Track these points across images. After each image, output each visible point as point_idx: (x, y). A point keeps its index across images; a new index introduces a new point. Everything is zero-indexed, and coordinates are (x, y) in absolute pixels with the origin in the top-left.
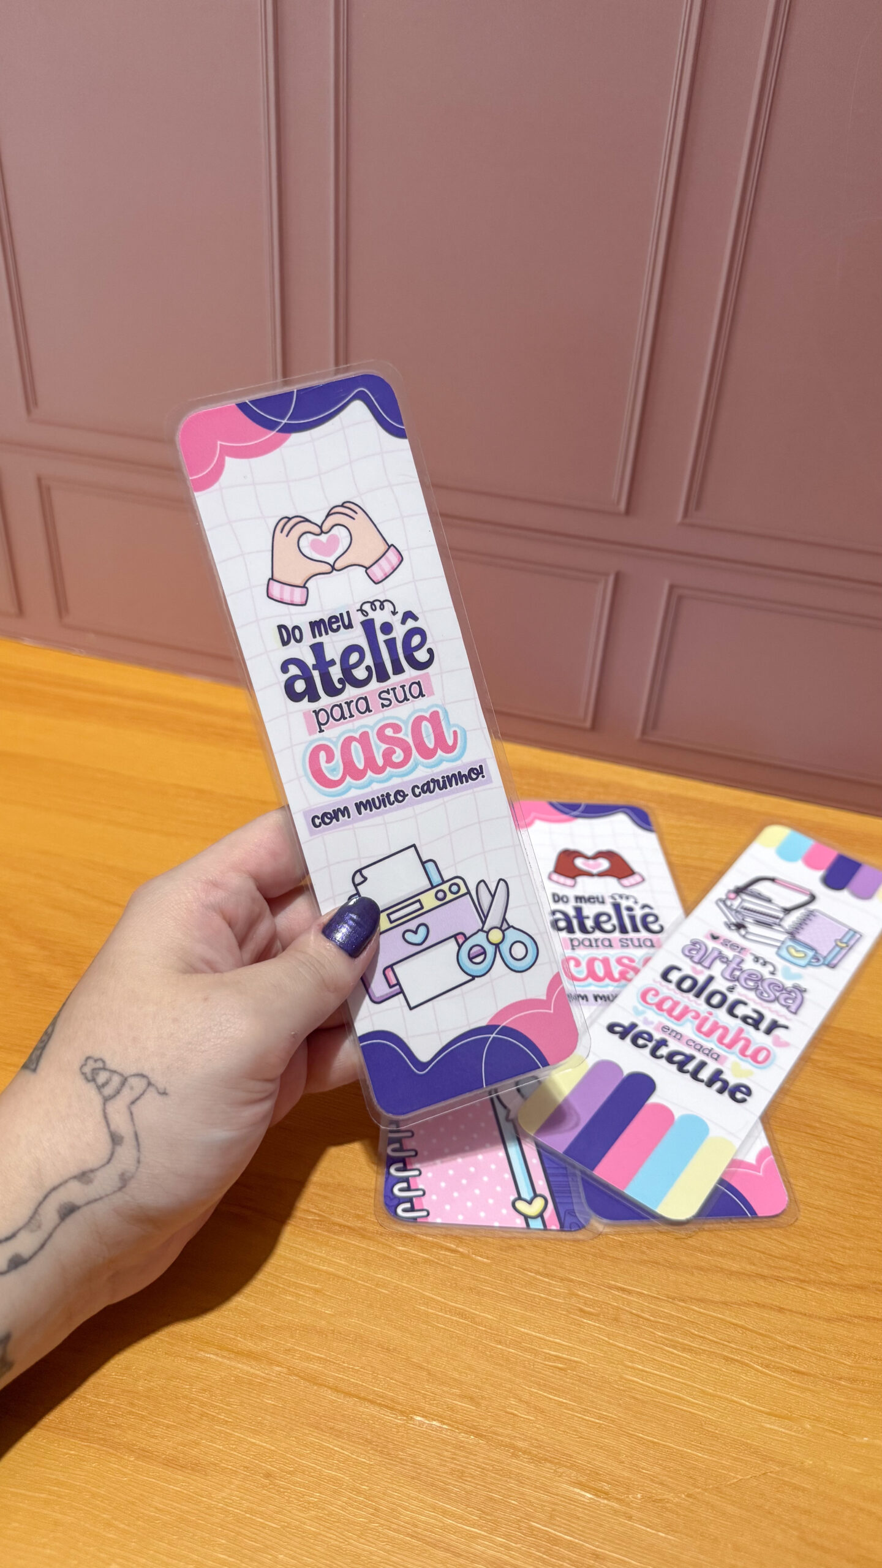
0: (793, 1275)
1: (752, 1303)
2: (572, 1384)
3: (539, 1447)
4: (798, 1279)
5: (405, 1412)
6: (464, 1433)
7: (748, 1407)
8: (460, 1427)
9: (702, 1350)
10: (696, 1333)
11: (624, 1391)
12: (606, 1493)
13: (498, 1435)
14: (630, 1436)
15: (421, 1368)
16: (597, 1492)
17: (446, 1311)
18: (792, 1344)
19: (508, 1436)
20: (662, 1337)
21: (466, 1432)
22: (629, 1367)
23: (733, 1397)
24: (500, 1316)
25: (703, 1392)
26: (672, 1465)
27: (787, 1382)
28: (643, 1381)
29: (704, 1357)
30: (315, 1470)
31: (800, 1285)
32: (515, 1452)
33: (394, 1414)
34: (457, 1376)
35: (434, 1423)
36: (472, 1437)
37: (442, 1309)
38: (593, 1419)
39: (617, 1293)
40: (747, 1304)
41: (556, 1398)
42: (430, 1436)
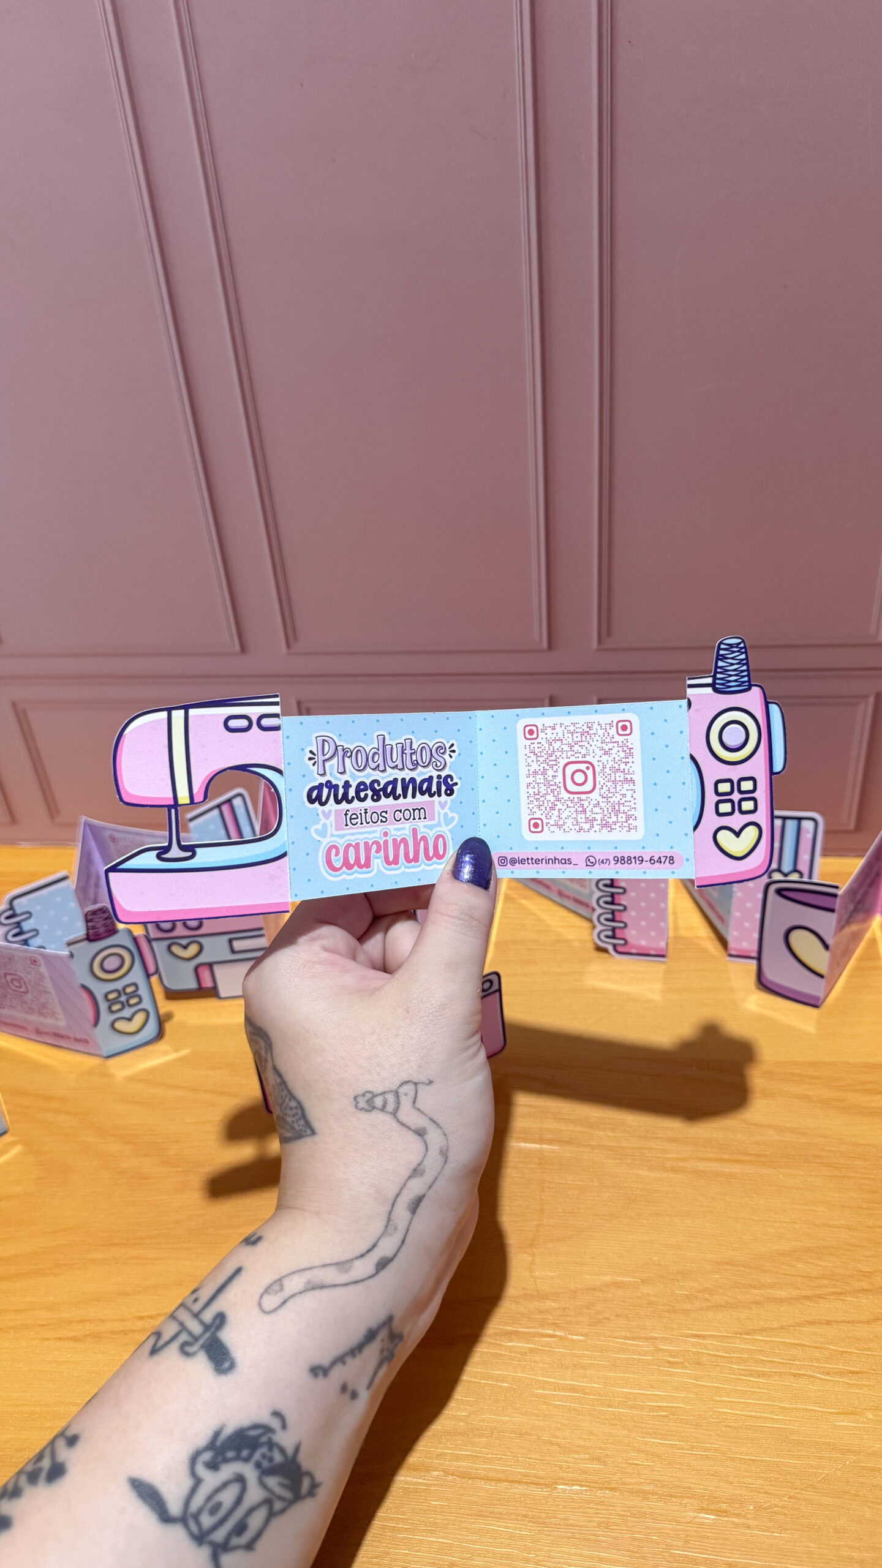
0: (832, 1290)
1: (804, 1322)
2: (677, 1426)
3: (663, 1486)
5: (549, 1484)
6: (601, 1490)
7: (820, 1411)
8: (596, 1485)
9: (774, 1372)
10: (765, 1359)
11: (719, 1422)
13: (627, 1484)
14: (733, 1459)
15: (551, 1443)
16: (718, 1512)
17: (559, 1390)
19: (636, 1483)
21: (601, 1489)
22: (718, 1401)
23: (806, 1407)
24: (605, 1383)
26: (771, 1475)
28: (732, 1410)
29: (777, 1378)
30: (488, 1551)
31: (839, 1298)
32: (645, 1495)
33: (540, 1488)
34: (582, 1443)
35: (574, 1487)
36: (607, 1492)
37: (555, 1389)
38: (700, 1453)
39: (693, 1340)
41: (666, 1442)
42: (573, 1499)
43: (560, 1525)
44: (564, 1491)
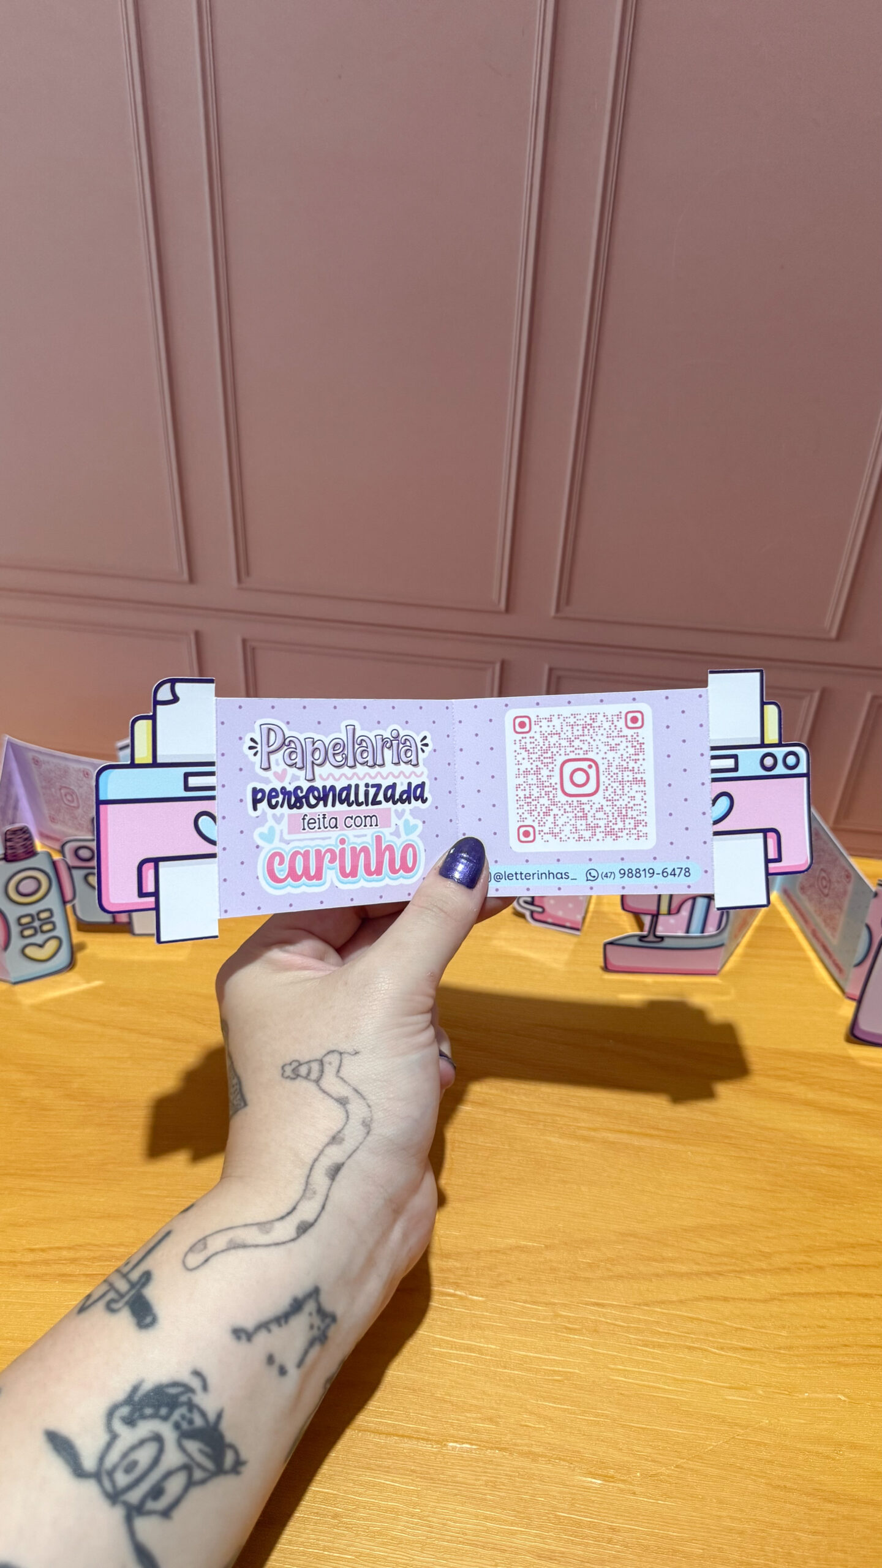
2: (570, 1391)
4: (736, 1271)
18: (739, 1326)
20: (635, 1339)
25: (675, 1379)
27: (739, 1359)
32: (534, 1457)
35: (464, 1446)
43: (448, 1482)
44: (454, 1448)
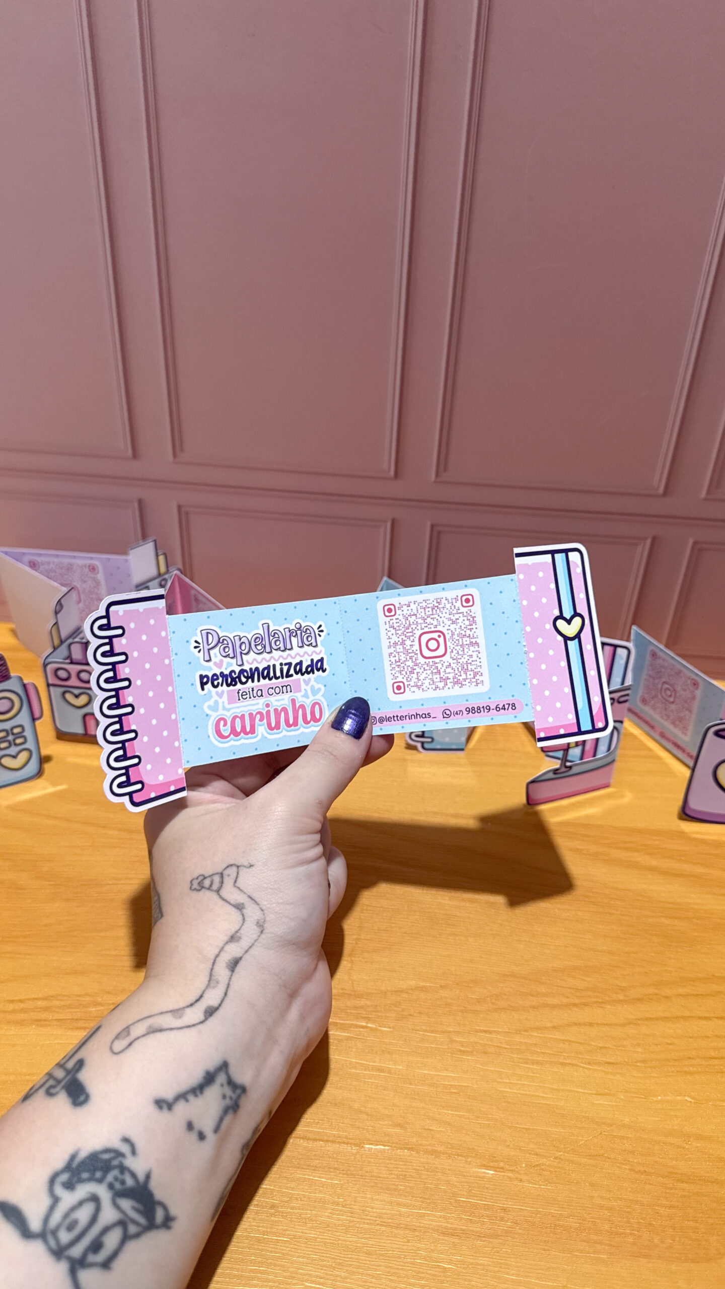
12: (502, 1168)
40: (569, 1025)
